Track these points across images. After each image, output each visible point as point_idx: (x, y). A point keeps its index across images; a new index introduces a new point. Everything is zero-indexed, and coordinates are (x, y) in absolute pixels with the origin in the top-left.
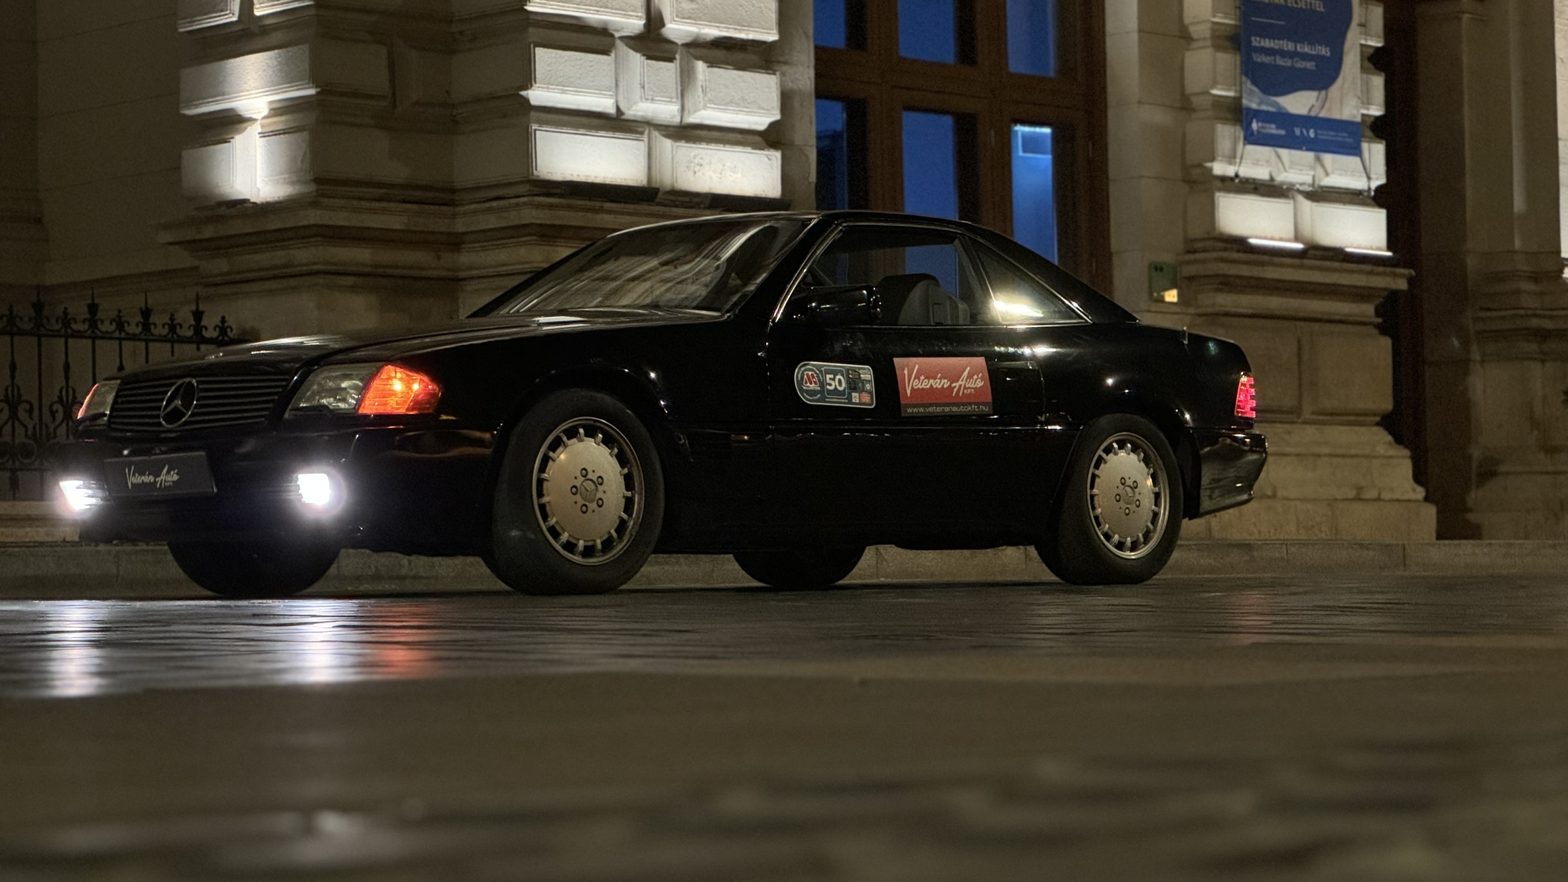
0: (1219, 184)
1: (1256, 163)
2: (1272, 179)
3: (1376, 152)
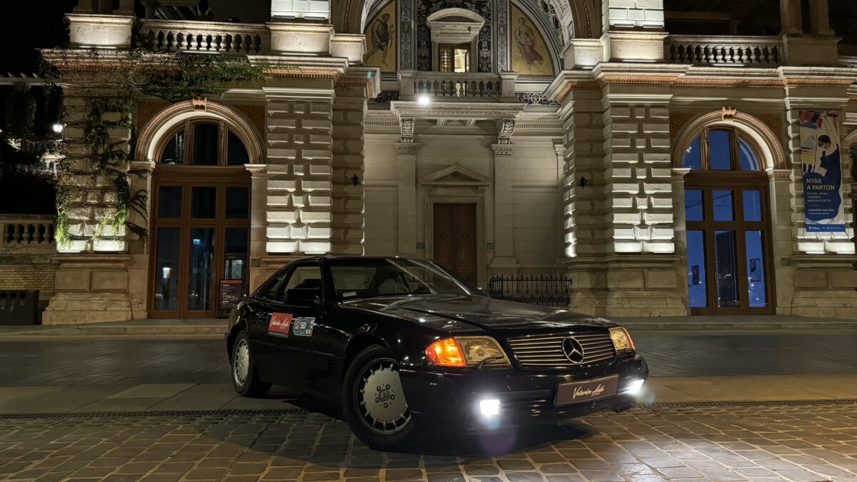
0: (799, 240)
2: (818, 239)
3: (850, 230)
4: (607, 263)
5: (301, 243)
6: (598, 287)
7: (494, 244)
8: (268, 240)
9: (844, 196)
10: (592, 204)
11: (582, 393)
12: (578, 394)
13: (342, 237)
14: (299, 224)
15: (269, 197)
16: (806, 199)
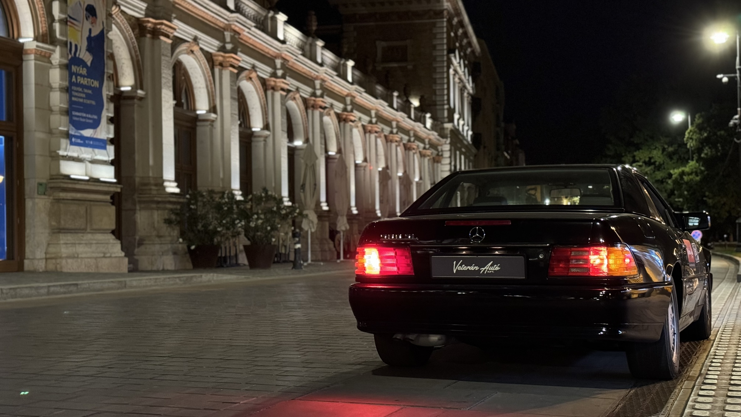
0: (61, 158)
1: (74, 151)
2: (78, 157)
3: (111, 149)
9: (107, 98)
16: (71, 96)
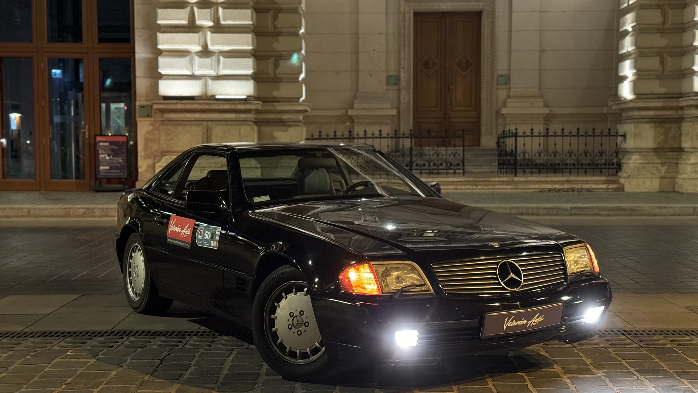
4: (682, 108)
5: (210, 81)
6: (666, 146)
7: (509, 77)
8: (161, 76)
10: (664, 15)
11: (515, 323)
12: (510, 324)
13: (271, 71)
14: (205, 52)
15: (160, 11)
